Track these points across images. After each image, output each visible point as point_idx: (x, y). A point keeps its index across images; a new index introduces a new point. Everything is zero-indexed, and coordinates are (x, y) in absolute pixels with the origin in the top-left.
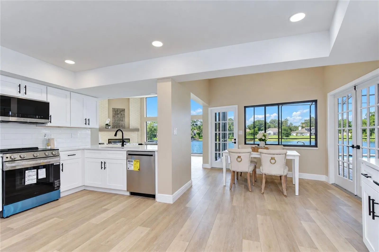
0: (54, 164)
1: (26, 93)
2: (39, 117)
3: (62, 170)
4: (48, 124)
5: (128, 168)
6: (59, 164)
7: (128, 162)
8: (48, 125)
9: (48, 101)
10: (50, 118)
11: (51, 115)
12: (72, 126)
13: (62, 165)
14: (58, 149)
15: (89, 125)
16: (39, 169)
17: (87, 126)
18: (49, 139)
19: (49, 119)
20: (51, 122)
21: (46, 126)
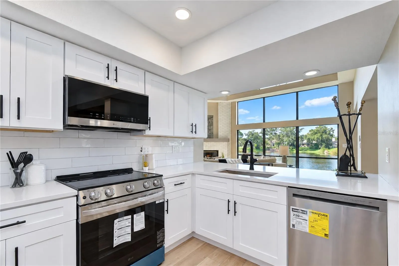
0: (157, 202)
1: (116, 80)
2: (135, 119)
3: (167, 211)
4: (146, 131)
5: (293, 226)
6: (163, 201)
7: (292, 211)
8: (146, 133)
9: (147, 94)
10: (149, 121)
11: (150, 118)
12: (176, 135)
13: (167, 202)
14: (162, 176)
15: (196, 133)
16: (135, 214)
17: (194, 135)
18: (146, 155)
19: (148, 124)
20: (150, 128)
21: (144, 135)
